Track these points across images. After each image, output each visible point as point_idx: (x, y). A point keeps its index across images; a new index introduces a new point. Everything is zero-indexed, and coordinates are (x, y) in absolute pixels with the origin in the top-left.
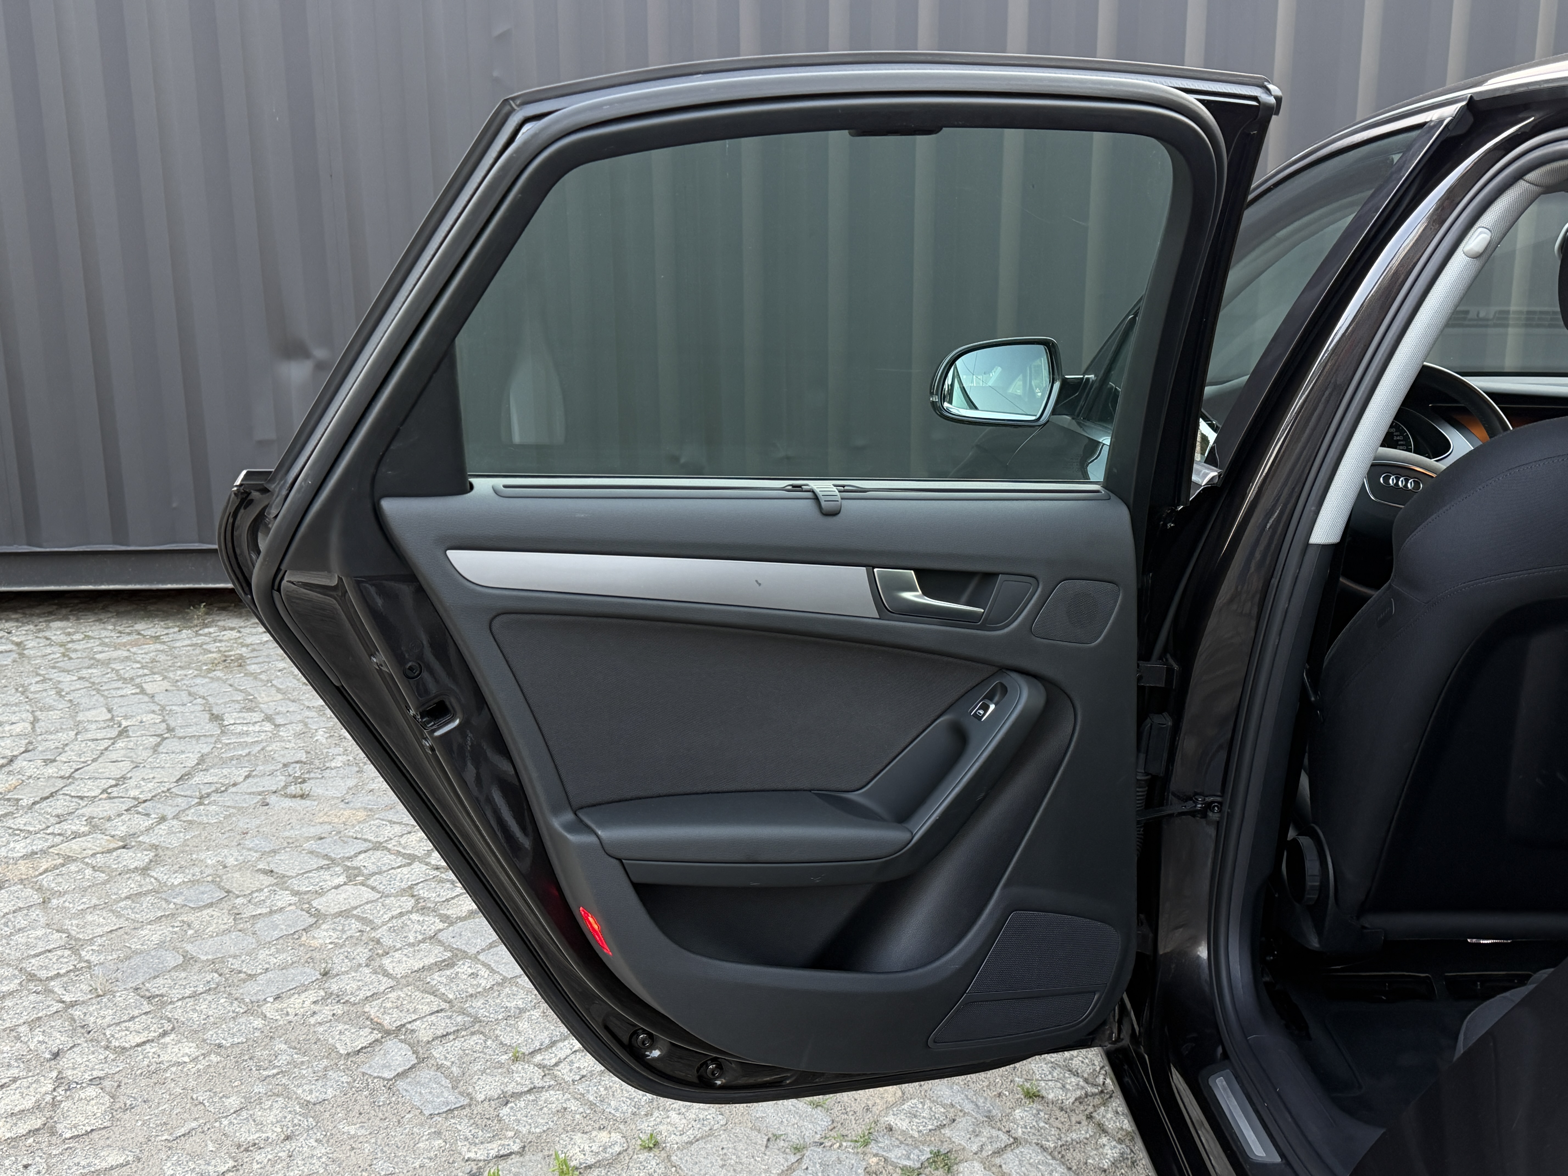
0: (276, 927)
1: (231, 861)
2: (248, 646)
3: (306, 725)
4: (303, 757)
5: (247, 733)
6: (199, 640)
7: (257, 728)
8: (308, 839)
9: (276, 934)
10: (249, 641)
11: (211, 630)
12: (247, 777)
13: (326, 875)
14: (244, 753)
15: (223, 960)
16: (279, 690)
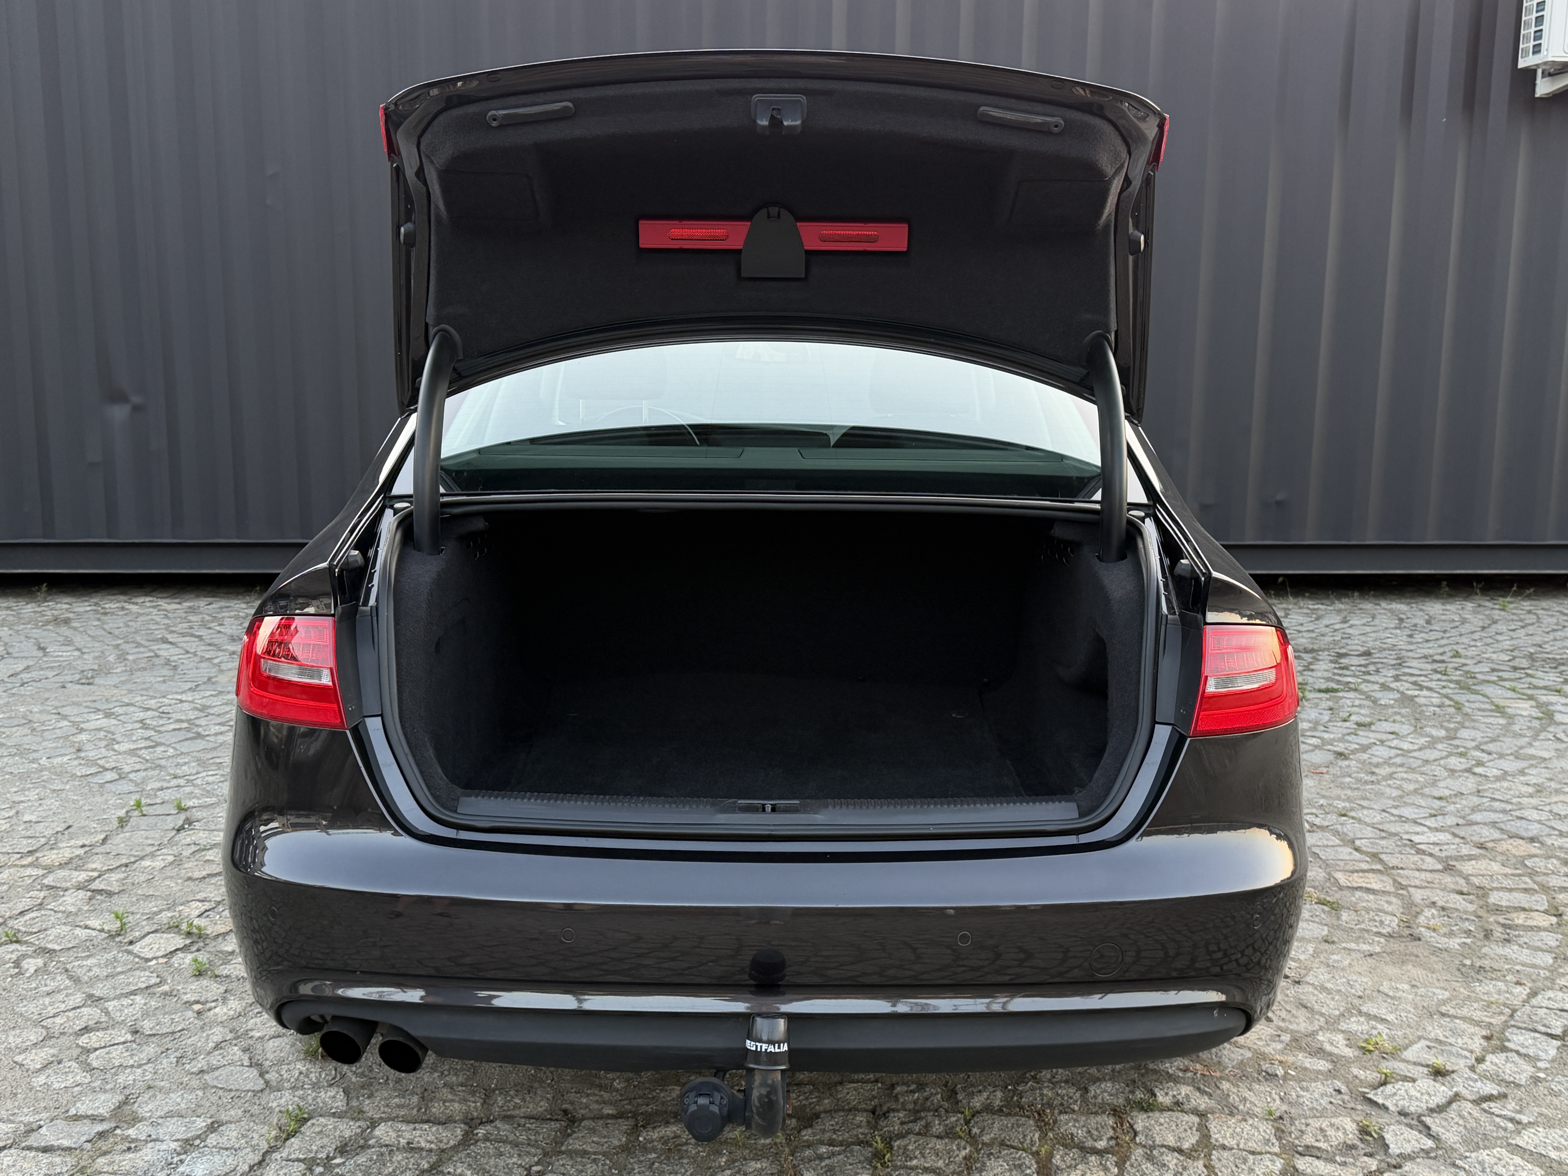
0: (55, 733)
1: (35, 710)
2: (74, 612)
3: (103, 652)
4: (96, 667)
5: (61, 656)
6: (40, 609)
7: (69, 654)
8: (86, 702)
9: (55, 736)
10: (76, 610)
11: (50, 603)
12: (57, 675)
13: (92, 715)
14: (56, 665)
15: (20, 745)
16: (90, 636)
